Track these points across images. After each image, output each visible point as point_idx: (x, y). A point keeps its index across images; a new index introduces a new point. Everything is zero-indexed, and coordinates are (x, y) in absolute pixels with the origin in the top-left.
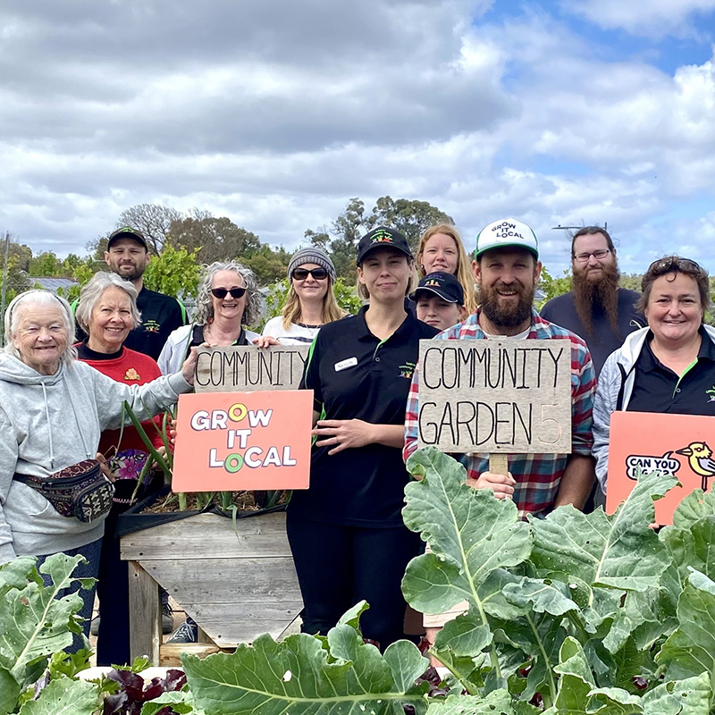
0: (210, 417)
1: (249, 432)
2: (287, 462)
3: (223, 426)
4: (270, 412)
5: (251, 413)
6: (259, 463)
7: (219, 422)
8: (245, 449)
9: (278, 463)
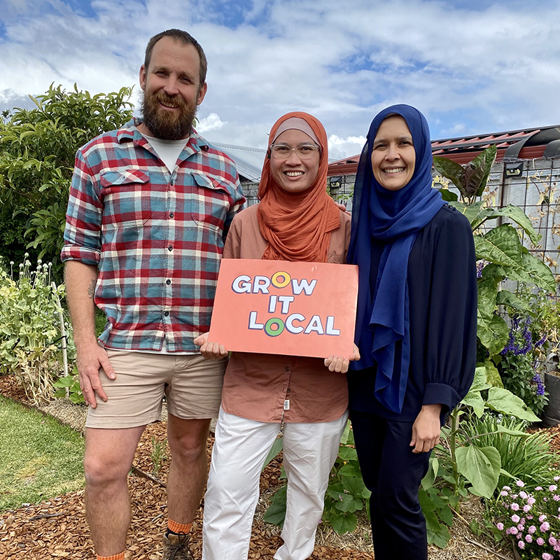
0: (252, 281)
1: (291, 299)
2: (330, 331)
3: (265, 291)
4: (314, 282)
5: (295, 282)
6: (300, 329)
7: (261, 287)
8: (288, 315)
9: (321, 332)
